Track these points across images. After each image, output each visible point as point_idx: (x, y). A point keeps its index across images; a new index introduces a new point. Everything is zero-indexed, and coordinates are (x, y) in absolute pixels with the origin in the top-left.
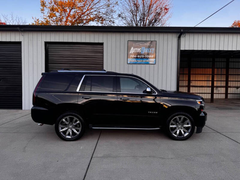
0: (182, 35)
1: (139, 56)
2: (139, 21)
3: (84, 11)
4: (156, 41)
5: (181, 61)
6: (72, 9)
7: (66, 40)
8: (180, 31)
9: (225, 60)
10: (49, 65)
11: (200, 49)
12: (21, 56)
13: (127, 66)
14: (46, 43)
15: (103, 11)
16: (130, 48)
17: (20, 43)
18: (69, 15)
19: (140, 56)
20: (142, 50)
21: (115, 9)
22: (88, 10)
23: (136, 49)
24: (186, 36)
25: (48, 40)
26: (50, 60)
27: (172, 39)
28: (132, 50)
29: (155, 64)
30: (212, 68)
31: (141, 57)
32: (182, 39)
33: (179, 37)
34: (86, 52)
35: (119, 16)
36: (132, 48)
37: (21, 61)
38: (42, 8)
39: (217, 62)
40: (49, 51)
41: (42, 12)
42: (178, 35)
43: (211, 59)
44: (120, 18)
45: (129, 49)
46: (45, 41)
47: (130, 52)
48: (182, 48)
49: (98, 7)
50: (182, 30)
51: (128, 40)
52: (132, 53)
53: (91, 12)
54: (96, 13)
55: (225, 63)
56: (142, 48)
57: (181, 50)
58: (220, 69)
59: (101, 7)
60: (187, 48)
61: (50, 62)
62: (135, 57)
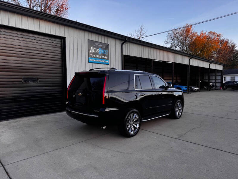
0: (125, 43)
4: (109, 44)
13: (87, 64)
16: (90, 48)
20: (99, 51)
23: (95, 49)
27: (118, 44)
28: (92, 50)
29: (109, 64)
31: (98, 57)
32: (124, 46)
36: (92, 47)
47: (91, 52)
50: (126, 39)
51: (88, 39)
52: (92, 52)
56: (100, 49)
57: (124, 55)
62: (94, 56)
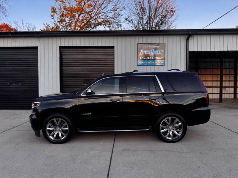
0: (191, 37)
1: (148, 58)
2: (146, 24)
3: (92, 15)
4: (165, 43)
5: (189, 62)
6: (81, 14)
7: (79, 45)
8: (188, 33)
9: (233, 61)
10: (64, 68)
11: (208, 50)
12: (37, 60)
14: (61, 48)
15: (111, 15)
16: (140, 51)
17: (36, 48)
18: (78, 20)
19: (150, 58)
20: (151, 52)
21: (122, 12)
22: (96, 15)
23: (146, 51)
24: (194, 38)
25: (63, 45)
26: (64, 63)
27: (181, 41)
28: (142, 53)
29: (164, 65)
30: (220, 68)
32: (191, 41)
33: (188, 39)
34: (98, 55)
35: (126, 19)
36: (142, 50)
37: (38, 64)
38: (52, 14)
39: (225, 62)
40: (63, 55)
41: (53, 18)
42: (186, 37)
43: (219, 60)
44: (127, 22)
45: (138, 52)
46: (60, 46)
47: (140, 55)
48: (191, 50)
49: (105, 11)
50: (190, 33)
51: (138, 43)
52: (142, 55)
53: (99, 16)
54: (103, 17)
55: (233, 63)
56: (152, 50)
57: (189, 52)
58: (228, 70)
59: (109, 12)
60: (195, 50)
61: (64, 65)
62: (145, 58)
